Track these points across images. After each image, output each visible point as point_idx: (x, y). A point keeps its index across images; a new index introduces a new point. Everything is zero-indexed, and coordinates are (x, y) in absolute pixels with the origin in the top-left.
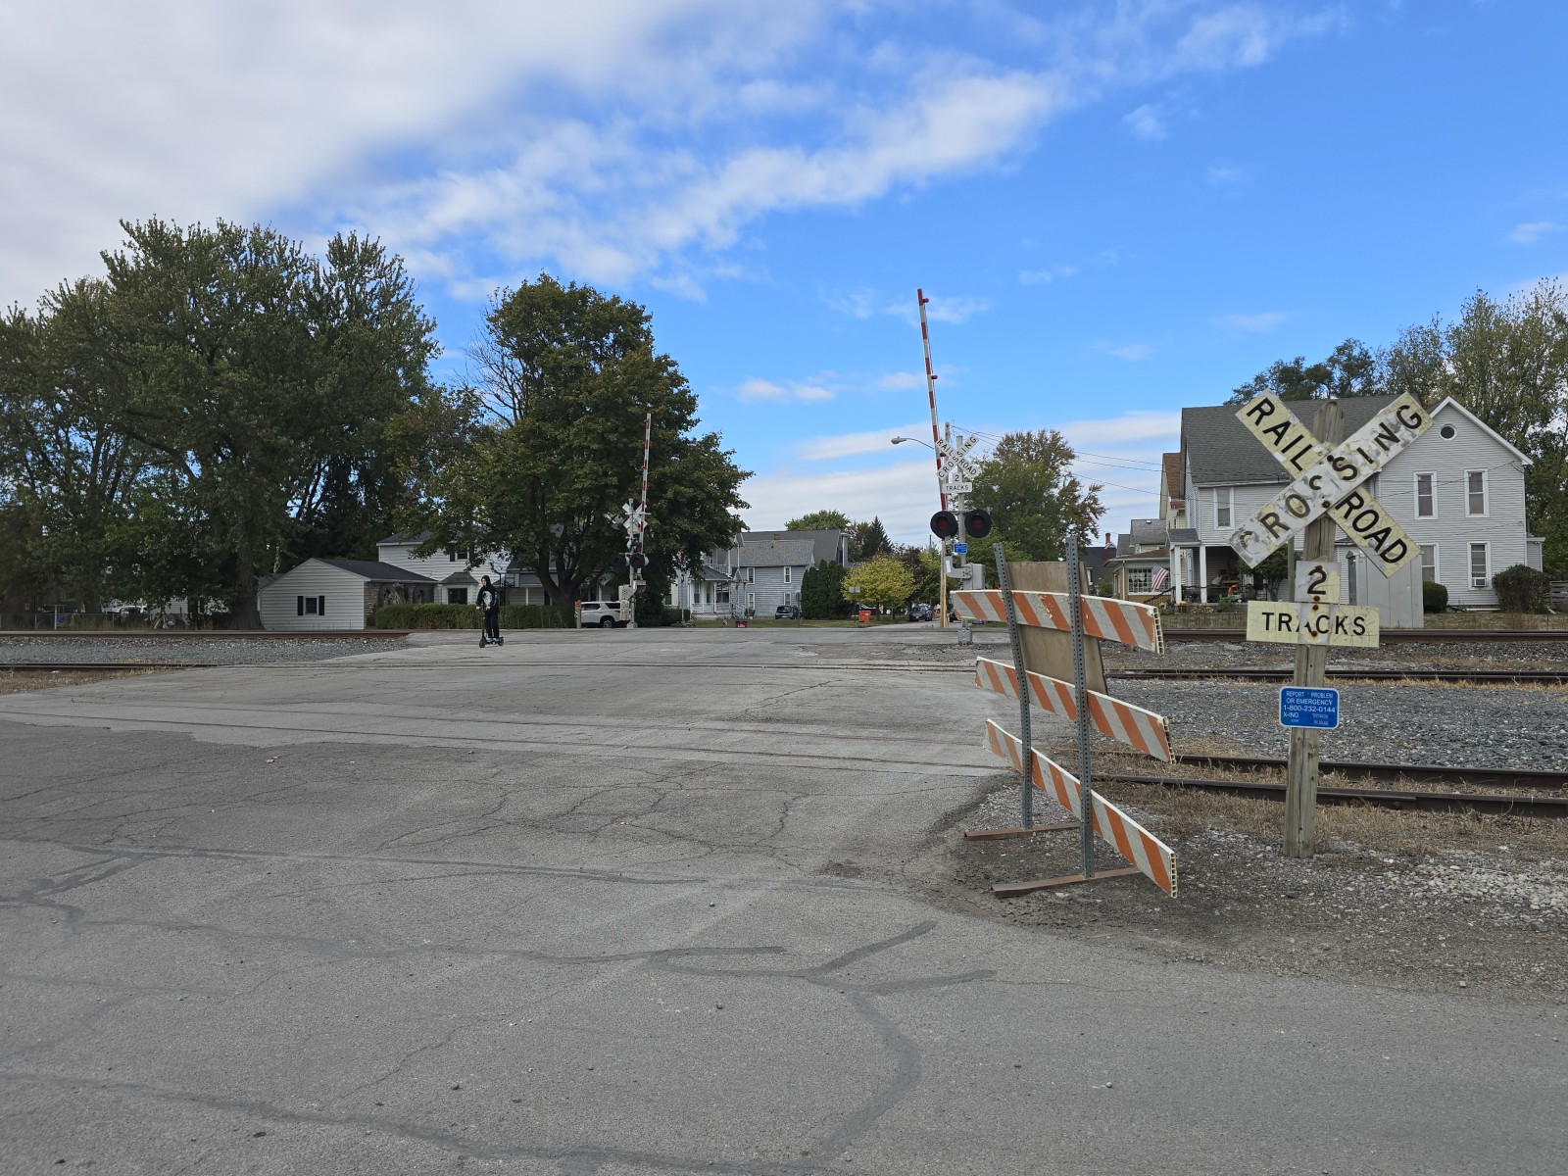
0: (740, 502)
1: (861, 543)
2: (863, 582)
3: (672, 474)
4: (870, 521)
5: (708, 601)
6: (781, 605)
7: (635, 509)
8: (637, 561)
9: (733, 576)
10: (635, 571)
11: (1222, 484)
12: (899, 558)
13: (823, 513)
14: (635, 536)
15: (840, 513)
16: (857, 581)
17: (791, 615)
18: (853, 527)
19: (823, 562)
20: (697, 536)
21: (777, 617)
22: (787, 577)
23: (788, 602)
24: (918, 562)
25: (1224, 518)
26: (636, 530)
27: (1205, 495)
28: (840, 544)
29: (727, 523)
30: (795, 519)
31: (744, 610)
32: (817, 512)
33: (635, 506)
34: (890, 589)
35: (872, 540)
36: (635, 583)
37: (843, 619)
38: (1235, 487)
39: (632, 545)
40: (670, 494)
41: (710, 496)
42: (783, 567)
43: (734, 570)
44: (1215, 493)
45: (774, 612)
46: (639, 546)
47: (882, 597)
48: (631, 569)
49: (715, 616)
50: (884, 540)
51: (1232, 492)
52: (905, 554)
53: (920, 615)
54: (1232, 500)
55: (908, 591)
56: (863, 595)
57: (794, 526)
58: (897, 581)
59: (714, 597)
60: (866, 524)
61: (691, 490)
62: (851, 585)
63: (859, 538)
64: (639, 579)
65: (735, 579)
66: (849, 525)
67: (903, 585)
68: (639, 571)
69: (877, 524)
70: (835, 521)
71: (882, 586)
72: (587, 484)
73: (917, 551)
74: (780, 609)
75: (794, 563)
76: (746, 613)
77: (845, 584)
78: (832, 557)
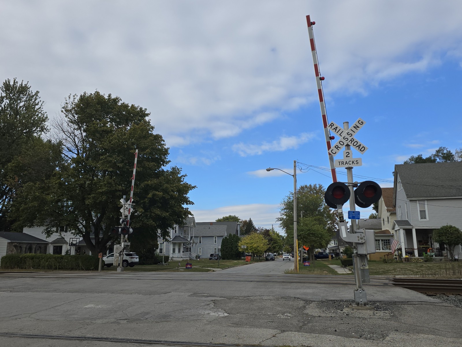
0: (189, 201)
1: (244, 228)
2: (247, 244)
3: (152, 185)
4: (248, 220)
5: (179, 252)
6: (212, 253)
7: (127, 201)
8: (125, 231)
9: (191, 240)
10: (124, 237)
11: (421, 199)
12: (261, 233)
13: (230, 216)
14: (125, 216)
15: (237, 216)
16: (244, 243)
17: (216, 258)
18: (241, 222)
19: (230, 235)
20: (164, 218)
21: (210, 259)
22: (215, 241)
23: (215, 252)
24: (269, 235)
25: (423, 216)
26: (127, 213)
27: (413, 204)
28: (237, 227)
29: (181, 211)
30: (220, 218)
31: (195, 256)
32: (228, 216)
33: (127, 200)
34: (258, 247)
35: (248, 227)
36: (123, 243)
37: (239, 259)
38: (427, 200)
39: (123, 222)
40: (150, 196)
41: (172, 197)
42: (213, 237)
43: (191, 237)
44: (418, 202)
45: (209, 256)
46: (127, 222)
47: (255, 250)
48: (122, 236)
49: (182, 259)
50: (253, 227)
51: (426, 202)
52: (264, 232)
53: (270, 258)
54: (426, 206)
55: (266, 248)
56: (247, 249)
57: (219, 221)
58: (262, 244)
59: (182, 250)
60: (246, 221)
61: (161, 193)
62: (242, 245)
63: (243, 226)
64: (126, 241)
65: (192, 241)
66: (240, 221)
67: (264, 245)
68: (126, 236)
69: (250, 221)
70: (234, 219)
71: (255, 245)
72: (104, 189)
73: (268, 231)
74: (212, 255)
75: (218, 235)
76: (196, 257)
77: (239, 244)
78: (233, 233)
